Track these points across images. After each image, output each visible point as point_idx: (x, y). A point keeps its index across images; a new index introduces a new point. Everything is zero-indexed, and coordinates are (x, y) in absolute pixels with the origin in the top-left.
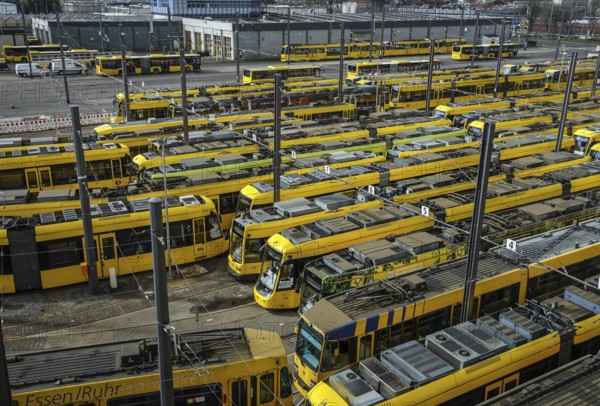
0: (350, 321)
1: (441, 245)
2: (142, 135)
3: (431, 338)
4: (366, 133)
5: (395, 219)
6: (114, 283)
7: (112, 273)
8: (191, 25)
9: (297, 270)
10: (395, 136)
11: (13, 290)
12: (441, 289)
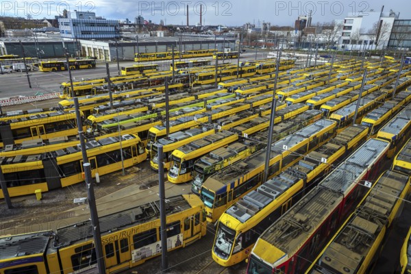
0: (224, 185)
1: (246, 148)
2: (86, 105)
3: (259, 188)
4: (193, 98)
5: (224, 138)
6: (98, 180)
7: (97, 176)
8: (84, 43)
10: (207, 99)
11: (47, 190)
12: (254, 167)
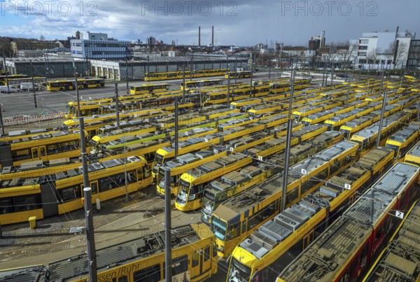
0: (237, 214)
2: (92, 125)
3: (277, 218)
5: (237, 161)
6: (98, 207)
7: (98, 201)
10: (218, 119)
11: (42, 217)
12: (270, 193)
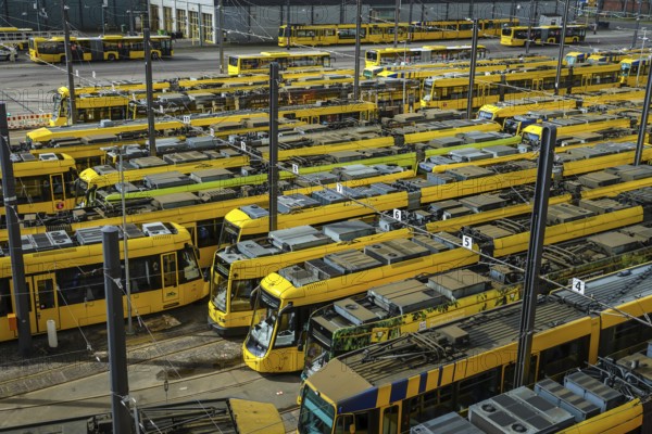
0: (369, 387)
1: (488, 287)
2: (92, 142)
3: (476, 409)
4: (389, 140)
5: (429, 252)
6: (53, 341)
7: (51, 327)
9: (300, 320)
10: (427, 145)
12: (488, 343)
